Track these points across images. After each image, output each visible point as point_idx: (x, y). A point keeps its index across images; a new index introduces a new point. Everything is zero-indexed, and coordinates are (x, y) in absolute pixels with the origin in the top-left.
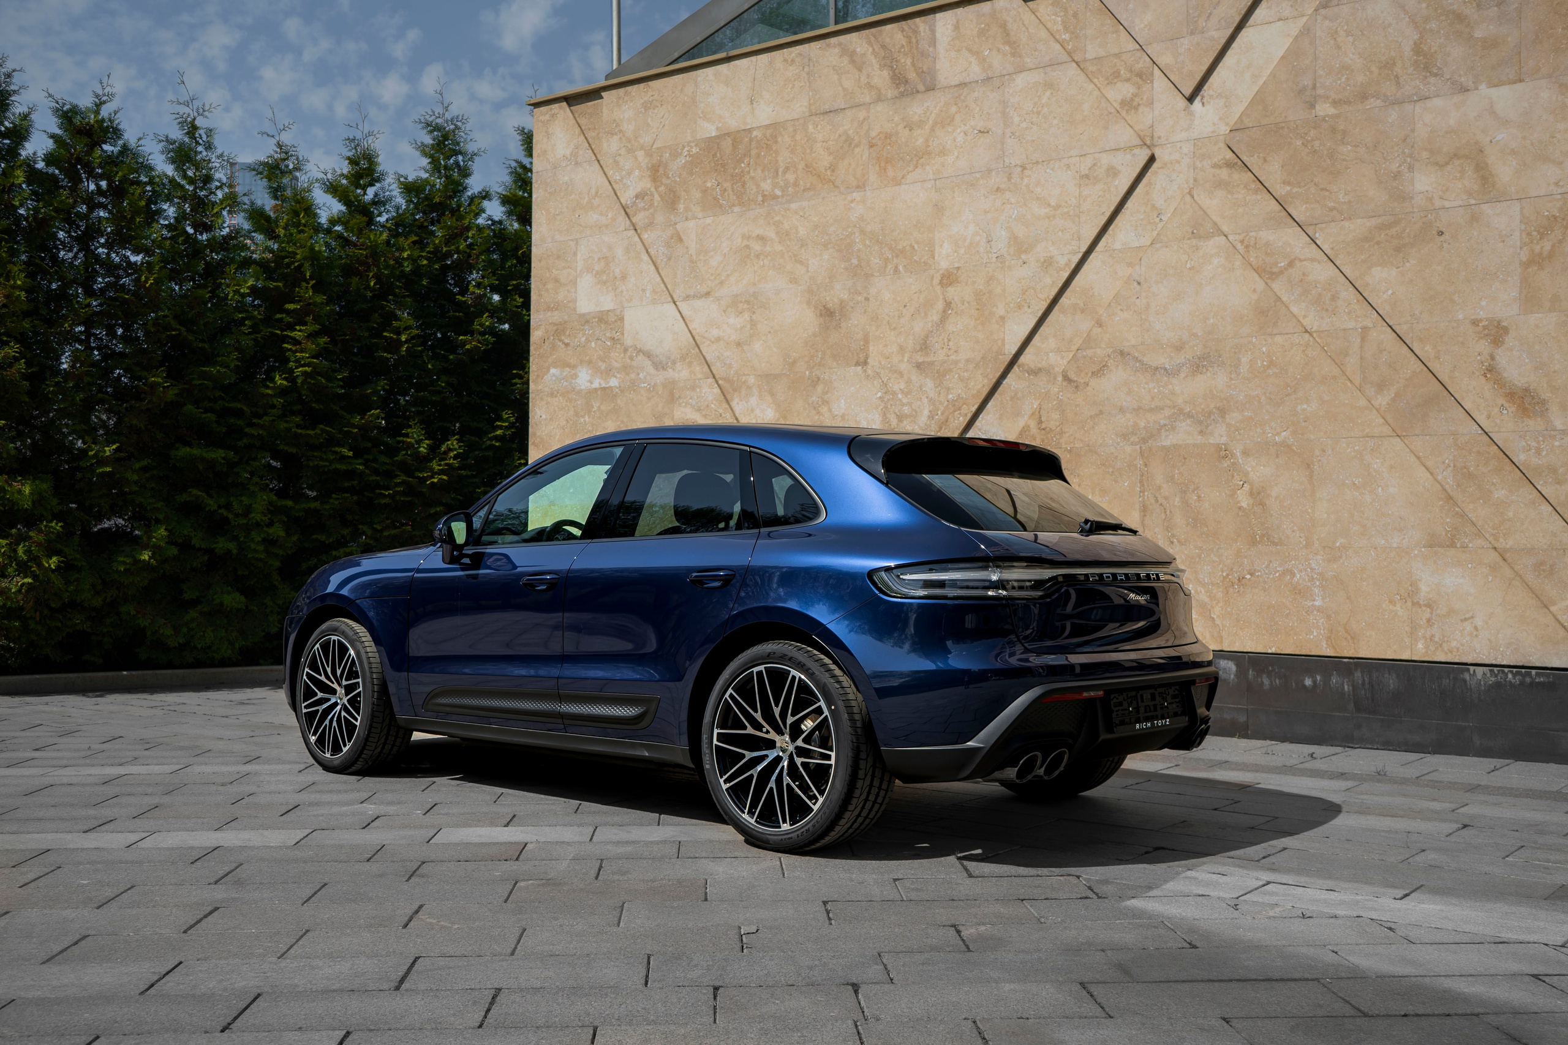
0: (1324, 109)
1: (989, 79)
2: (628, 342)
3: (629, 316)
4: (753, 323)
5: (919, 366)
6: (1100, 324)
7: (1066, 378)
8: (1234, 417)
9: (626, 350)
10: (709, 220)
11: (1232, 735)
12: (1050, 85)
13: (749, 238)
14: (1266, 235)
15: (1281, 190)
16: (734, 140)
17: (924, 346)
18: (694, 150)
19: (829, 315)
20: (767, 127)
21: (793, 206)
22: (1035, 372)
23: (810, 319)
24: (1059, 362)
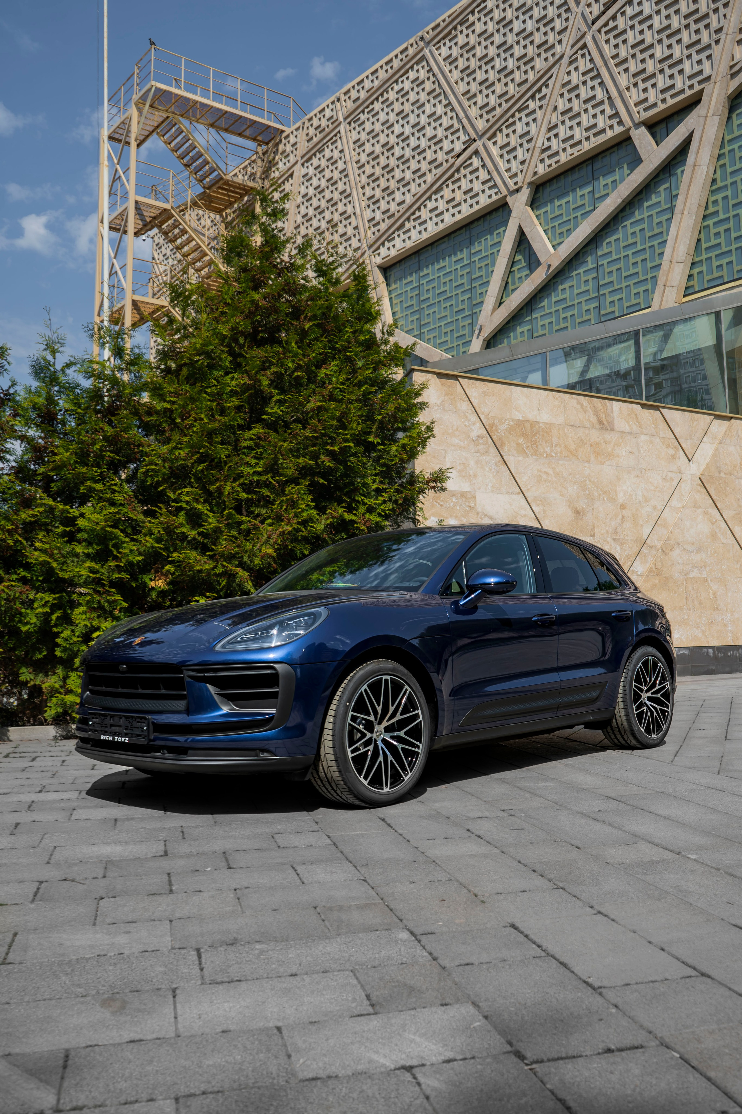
0: (722, 475)
1: (632, 433)
2: (479, 510)
3: (480, 497)
4: (545, 512)
5: (614, 540)
6: (671, 532)
7: (663, 551)
8: (708, 569)
9: (478, 514)
10: (521, 459)
11: (711, 674)
12: (651, 442)
13: (541, 471)
14: (710, 511)
15: (714, 497)
16: (531, 425)
17: (616, 532)
18: (511, 423)
19: (577, 512)
20: (547, 423)
21: (560, 462)
22: (651, 547)
23: (570, 513)
24: (659, 544)
